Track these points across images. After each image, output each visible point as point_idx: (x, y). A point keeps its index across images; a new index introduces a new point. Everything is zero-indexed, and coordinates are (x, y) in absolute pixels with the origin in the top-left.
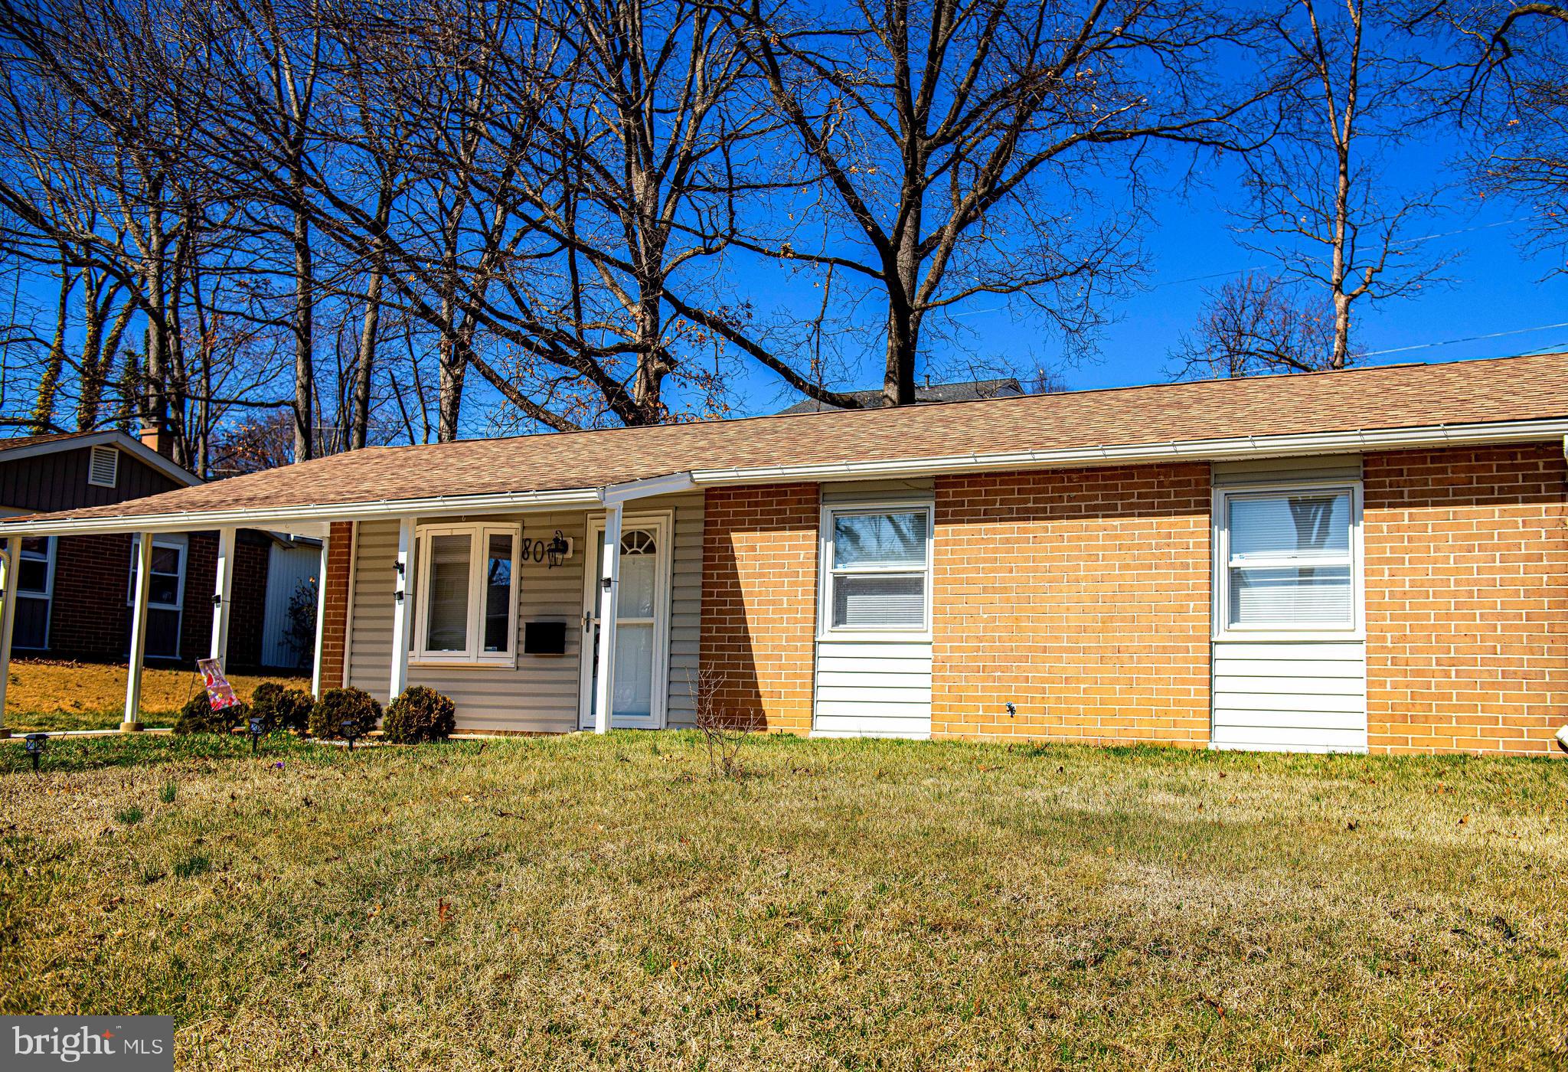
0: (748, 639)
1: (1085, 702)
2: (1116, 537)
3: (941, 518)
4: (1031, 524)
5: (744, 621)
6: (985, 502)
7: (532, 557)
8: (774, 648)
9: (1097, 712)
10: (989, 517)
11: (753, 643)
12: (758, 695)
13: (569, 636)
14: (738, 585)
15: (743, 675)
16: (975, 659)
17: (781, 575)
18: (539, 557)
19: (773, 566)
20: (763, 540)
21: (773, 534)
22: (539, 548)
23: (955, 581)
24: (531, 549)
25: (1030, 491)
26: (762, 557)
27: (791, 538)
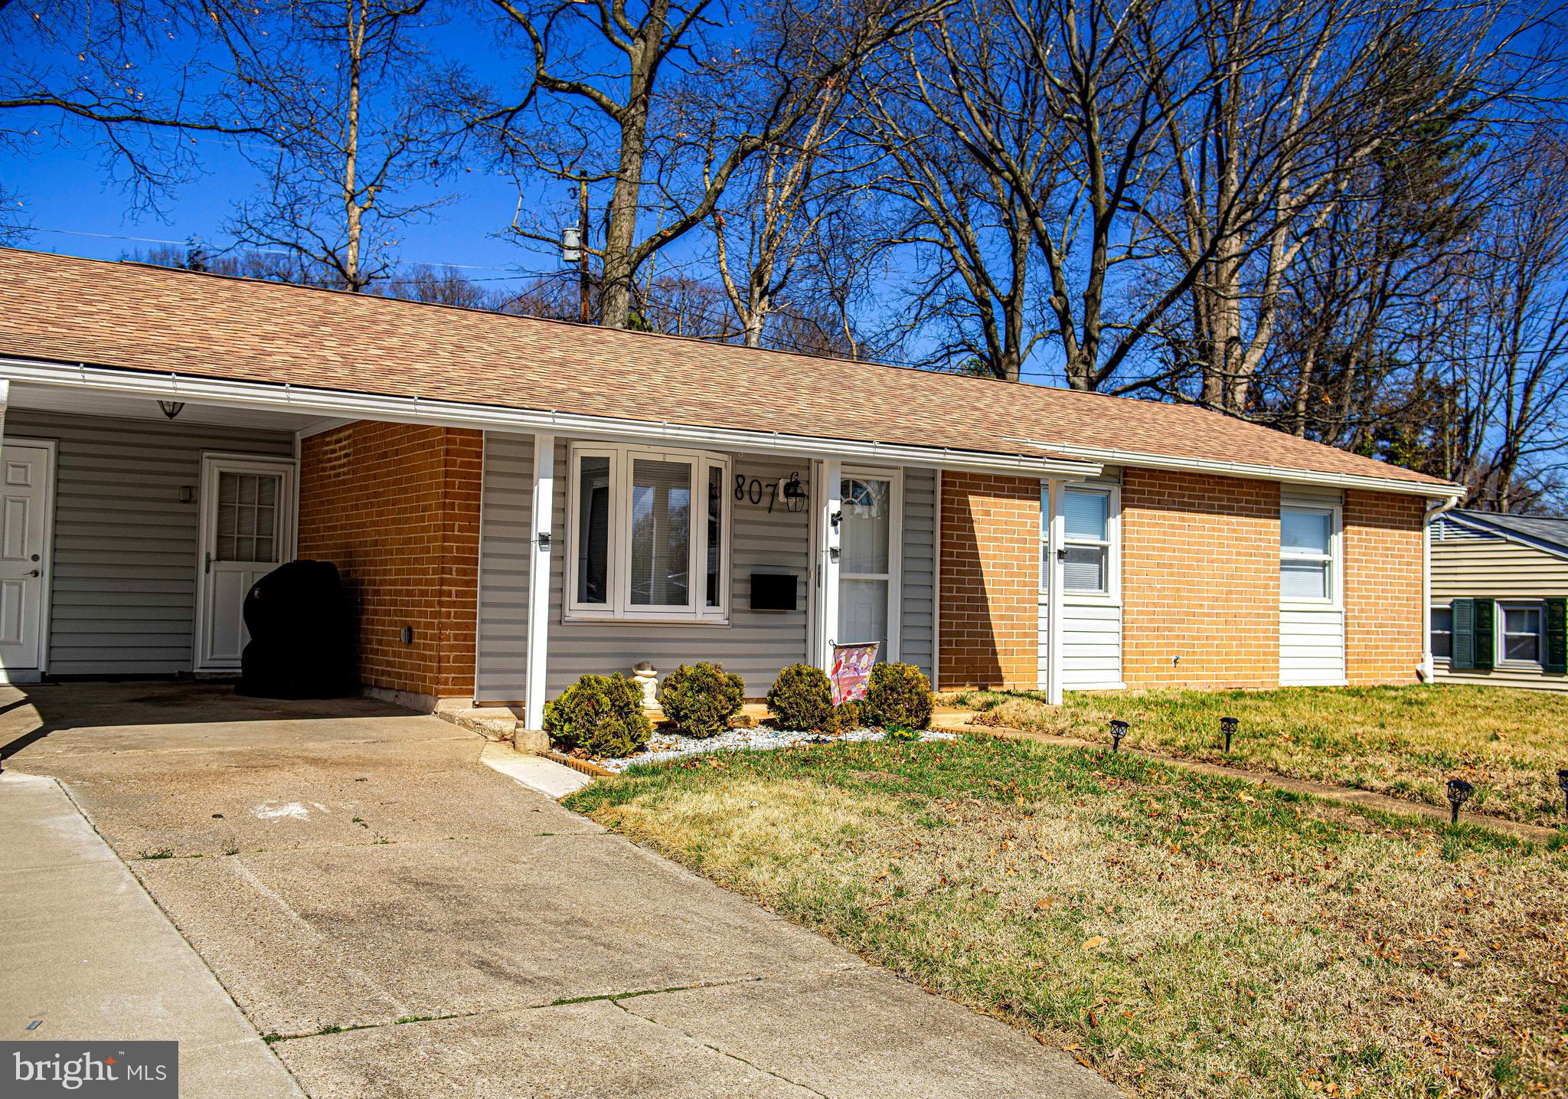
0: (985, 600)
1: (1218, 654)
2: (1235, 531)
3: (1126, 503)
4: (1186, 515)
5: (982, 582)
6: (1159, 493)
7: (746, 497)
8: (1008, 609)
9: (1223, 661)
10: (1160, 505)
11: (990, 604)
12: (994, 652)
13: (800, 591)
14: (975, 547)
15: (981, 635)
16: (1151, 621)
17: (1012, 540)
18: (755, 498)
19: (1006, 531)
20: (996, 505)
21: (1005, 501)
22: (755, 487)
23: (1140, 556)
24: (746, 488)
25: (1187, 488)
26: (996, 522)
27: (1020, 507)
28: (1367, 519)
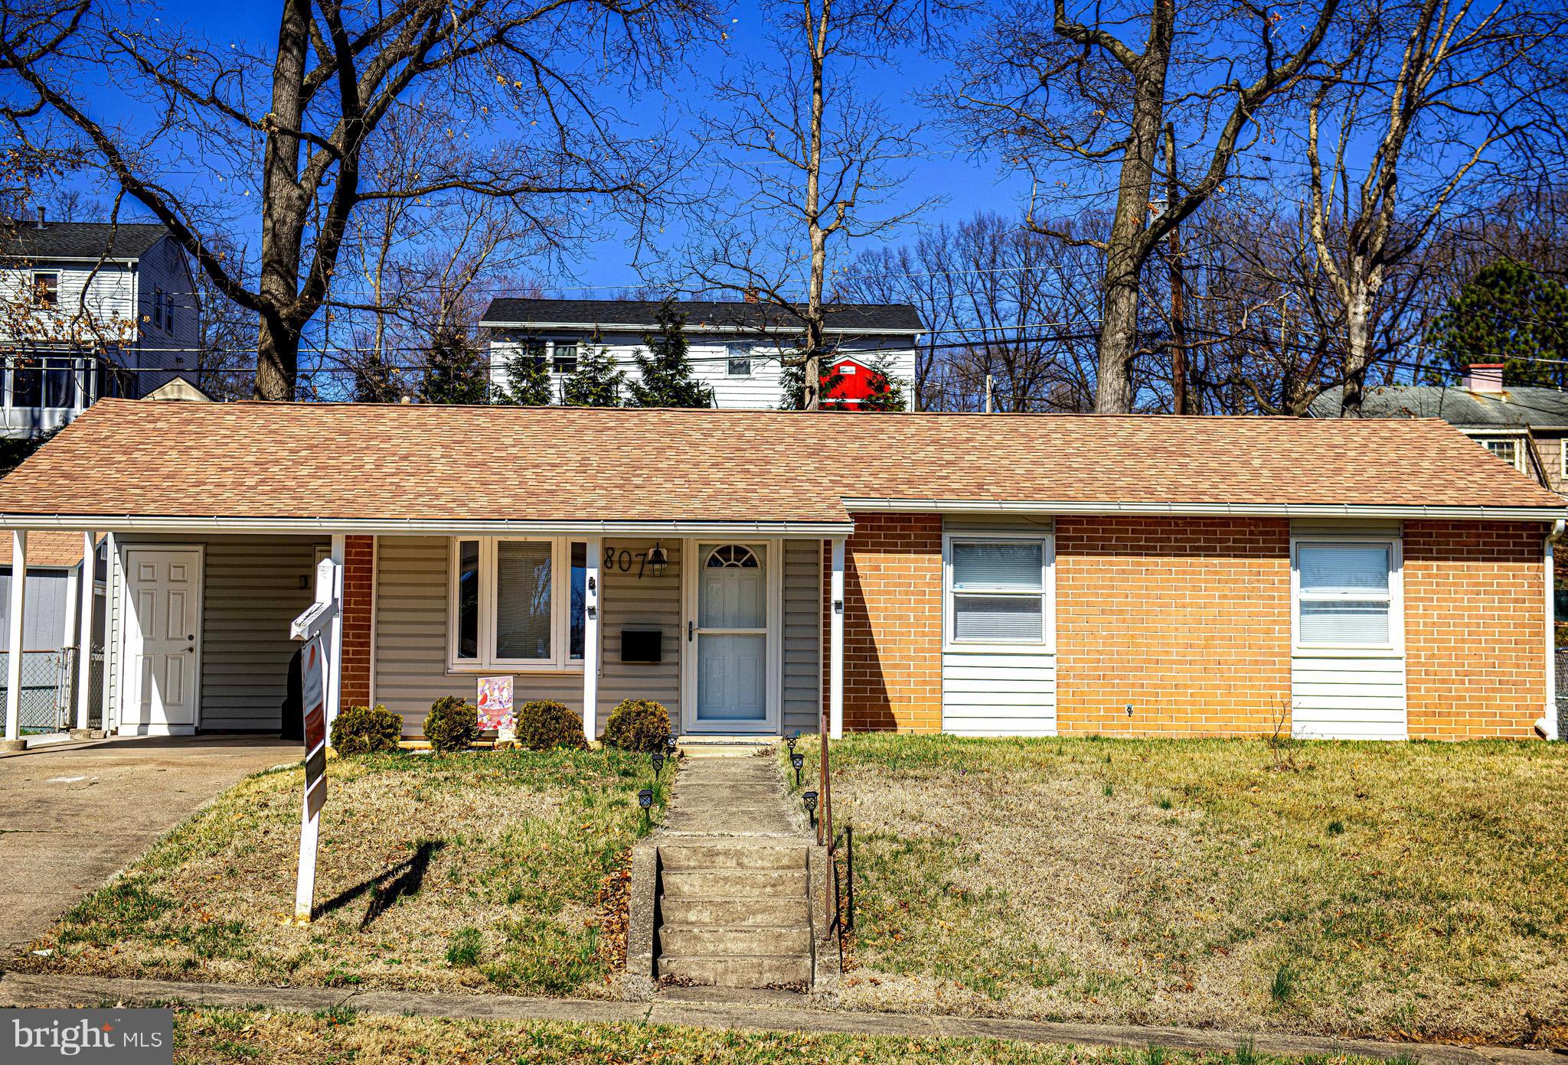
0: (875, 650)
1: (1193, 704)
2: (1216, 573)
3: (1061, 550)
4: (1143, 559)
5: (870, 633)
6: (1102, 539)
7: (616, 566)
8: (902, 658)
9: (1202, 712)
10: (1105, 551)
11: (880, 654)
12: (886, 700)
13: (665, 645)
14: (862, 601)
15: (871, 683)
16: (1095, 669)
17: (907, 593)
18: (625, 566)
19: (900, 585)
20: (887, 561)
21: (897, 556)
22: (625, 557)
23: (1076, 604)
24: (615, 558)
25: (1142, 532)
26: (887, 577)
27: (916, 561)
28: (1439, 551)
